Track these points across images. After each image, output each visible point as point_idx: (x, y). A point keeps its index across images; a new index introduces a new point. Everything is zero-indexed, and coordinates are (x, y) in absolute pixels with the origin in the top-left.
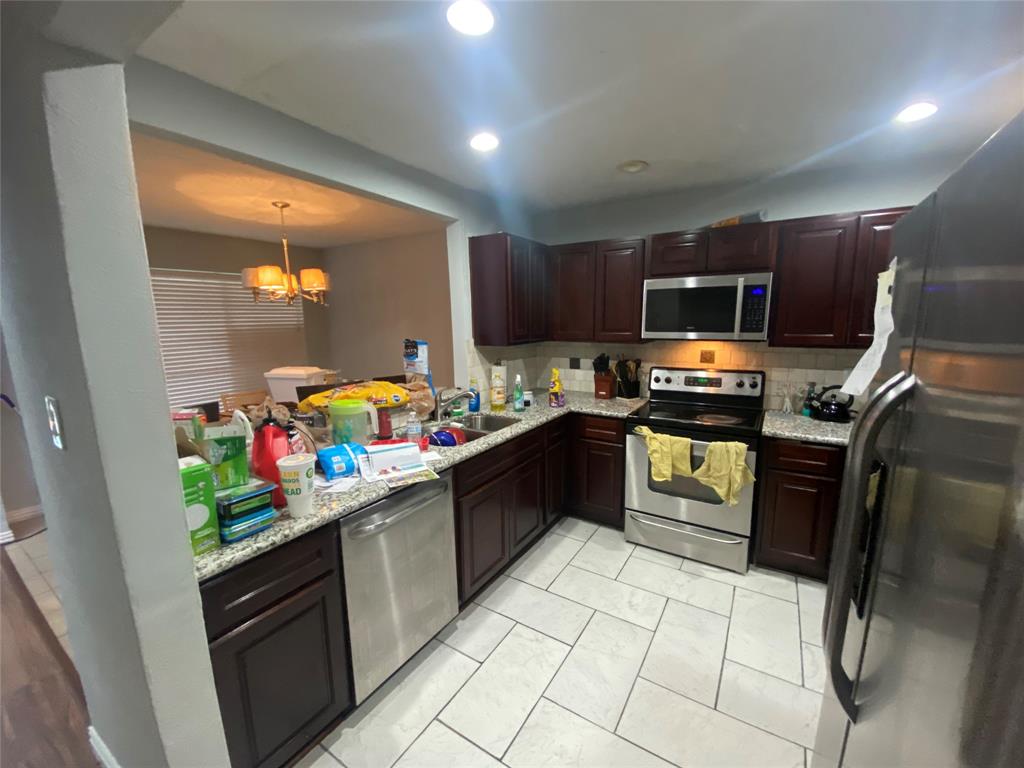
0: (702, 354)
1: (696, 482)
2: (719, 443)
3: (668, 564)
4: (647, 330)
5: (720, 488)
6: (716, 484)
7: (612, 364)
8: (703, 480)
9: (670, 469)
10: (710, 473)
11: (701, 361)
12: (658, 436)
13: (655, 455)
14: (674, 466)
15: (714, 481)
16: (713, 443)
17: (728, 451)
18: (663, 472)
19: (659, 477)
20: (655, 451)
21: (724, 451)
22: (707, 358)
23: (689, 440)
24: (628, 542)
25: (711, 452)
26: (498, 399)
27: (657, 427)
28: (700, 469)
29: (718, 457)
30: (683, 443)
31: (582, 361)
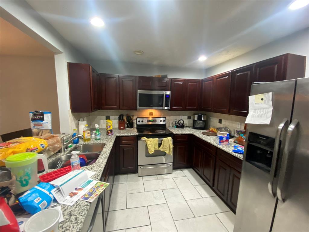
0: (150, 113)
1: (160, 151)
2: (165, 138)
3: (154, 179)
4: (139, 106)
5: (167, 151)
6: (166, 150)
7: (125, 118)
8: (162, 150)
9: (154, 149)
10: (164, 147)
11: (150, 115)
12: (149, 139)
13: (150, 146)
14: (155, 148)
15: (165, 149)
16: (164, 138)
17: (168, 140)
18: (152, 151)
19: (151, 152)
20: (149, 144)
21: (167, 140)
22: (151, 114)
23: (158, 139)
24: (139, 177)
25: (164, 141)
26: (88, 136)
27: (148, 136)
28: (161, 147)
29: (166, 142)
30: (156, 140)
31: (111, 117)
